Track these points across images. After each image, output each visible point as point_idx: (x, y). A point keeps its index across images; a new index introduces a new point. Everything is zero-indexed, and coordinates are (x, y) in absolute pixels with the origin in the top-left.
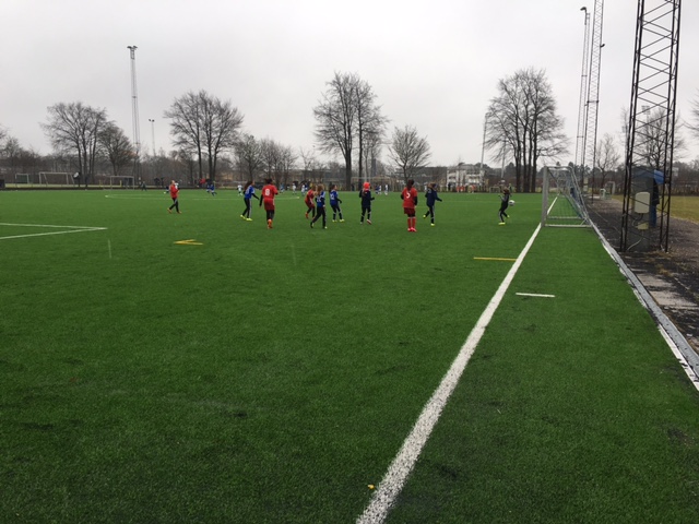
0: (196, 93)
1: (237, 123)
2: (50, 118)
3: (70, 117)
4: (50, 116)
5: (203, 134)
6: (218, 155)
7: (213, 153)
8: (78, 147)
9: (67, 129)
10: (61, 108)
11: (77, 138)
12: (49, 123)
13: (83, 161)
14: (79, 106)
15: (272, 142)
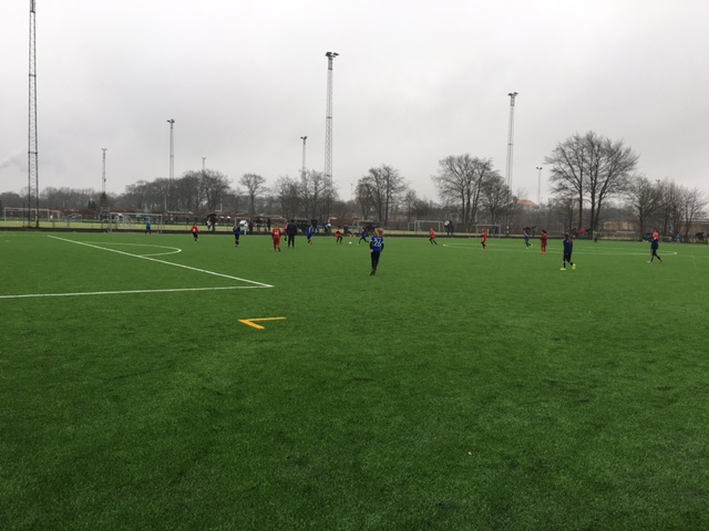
0: (583, 135)
1: (630, 164)
3: (458, 169)
4: (441, 168)
5: (587, 179)
6: (602, 202)
7: (596, 200)
8: (462, 197)
9: (455, 180)
10: (450, 161)
11: (462, 189)
12: (438, 175)
13: (470, 213)
14: (466, 158)
15: (672, 185)
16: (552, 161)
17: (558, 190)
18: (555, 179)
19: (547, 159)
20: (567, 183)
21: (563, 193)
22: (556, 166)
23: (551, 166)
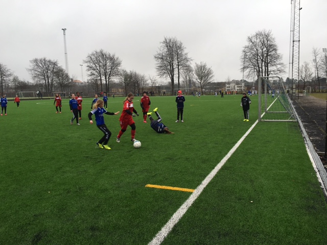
0: (98, 51)
1: (119, 64)
2: (31, 66)
3: (40, 65)
4: (31, 64)
5: (102, 70)
6: (110, 80)
7: (107, 79)
8: (44, 79)
9: (40, 70)
10: (36, 61)
11: (44, 75)
12: (31, 68)
13: (50, 87)
14: (44, 60)
15: (136, 73)
16: (86, 62)
17: (91, 75)
18: (89, 70)
19: (84, 61)
20: (94, 72)
21: (93, 77)
22: (89, 64)
23: (86, 64)
